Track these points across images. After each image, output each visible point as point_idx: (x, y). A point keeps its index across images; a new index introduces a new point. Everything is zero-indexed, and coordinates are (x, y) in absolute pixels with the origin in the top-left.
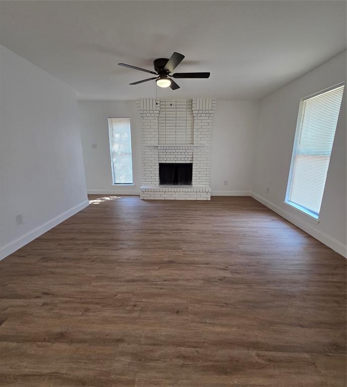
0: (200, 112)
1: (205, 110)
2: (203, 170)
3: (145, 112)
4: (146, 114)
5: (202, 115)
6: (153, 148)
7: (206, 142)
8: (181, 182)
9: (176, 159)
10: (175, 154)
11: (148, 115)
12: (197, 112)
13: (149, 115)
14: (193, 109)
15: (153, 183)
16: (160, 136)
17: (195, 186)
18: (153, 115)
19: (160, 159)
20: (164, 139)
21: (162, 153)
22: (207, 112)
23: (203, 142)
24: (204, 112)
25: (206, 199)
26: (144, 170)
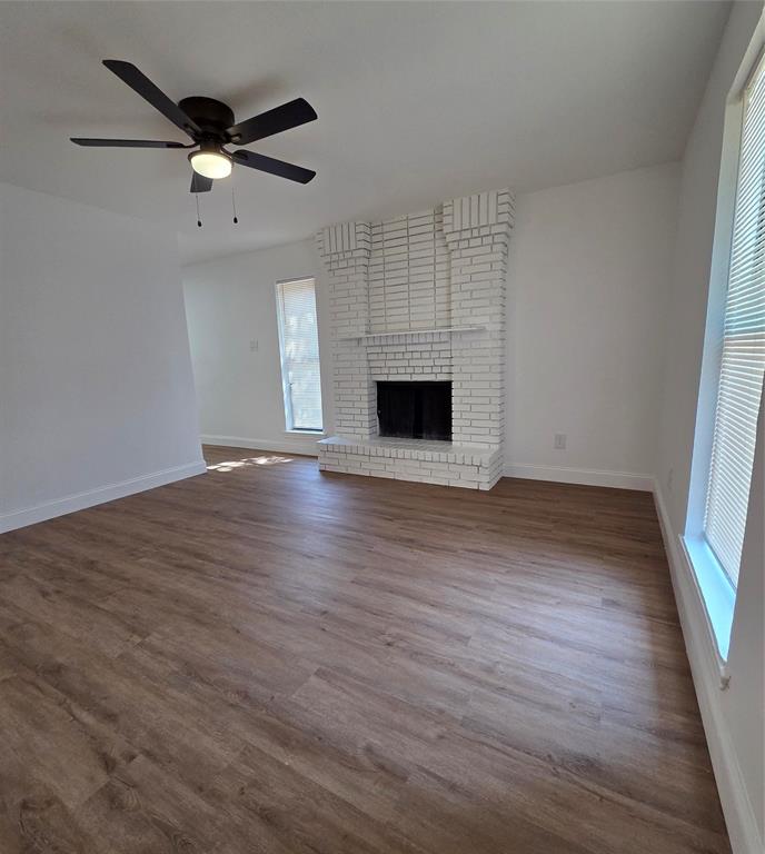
0: (467, 235)
1: (479, 228)
2: (480, 401)
3: (335, 257)
4: (337, 261)
5: (473, 243)
6: (354, 343)
7: (487, 319)
8: (430, 433)
9: (410, 370)
10: (407, 356)
11: (341, 265)
12: (456, 236)
13: (344, 264)
14: (447, 229)
15: (357, 430)
16: (373, 314)
17: (459, 444)
18: (352, 262)
19: (373, 371)
20: (382, 320)
21: (374, 357)
22: (484, 231)
23: (477, 321)
24: (475, 233)
25: (476, 488)
26: (337, 398)
